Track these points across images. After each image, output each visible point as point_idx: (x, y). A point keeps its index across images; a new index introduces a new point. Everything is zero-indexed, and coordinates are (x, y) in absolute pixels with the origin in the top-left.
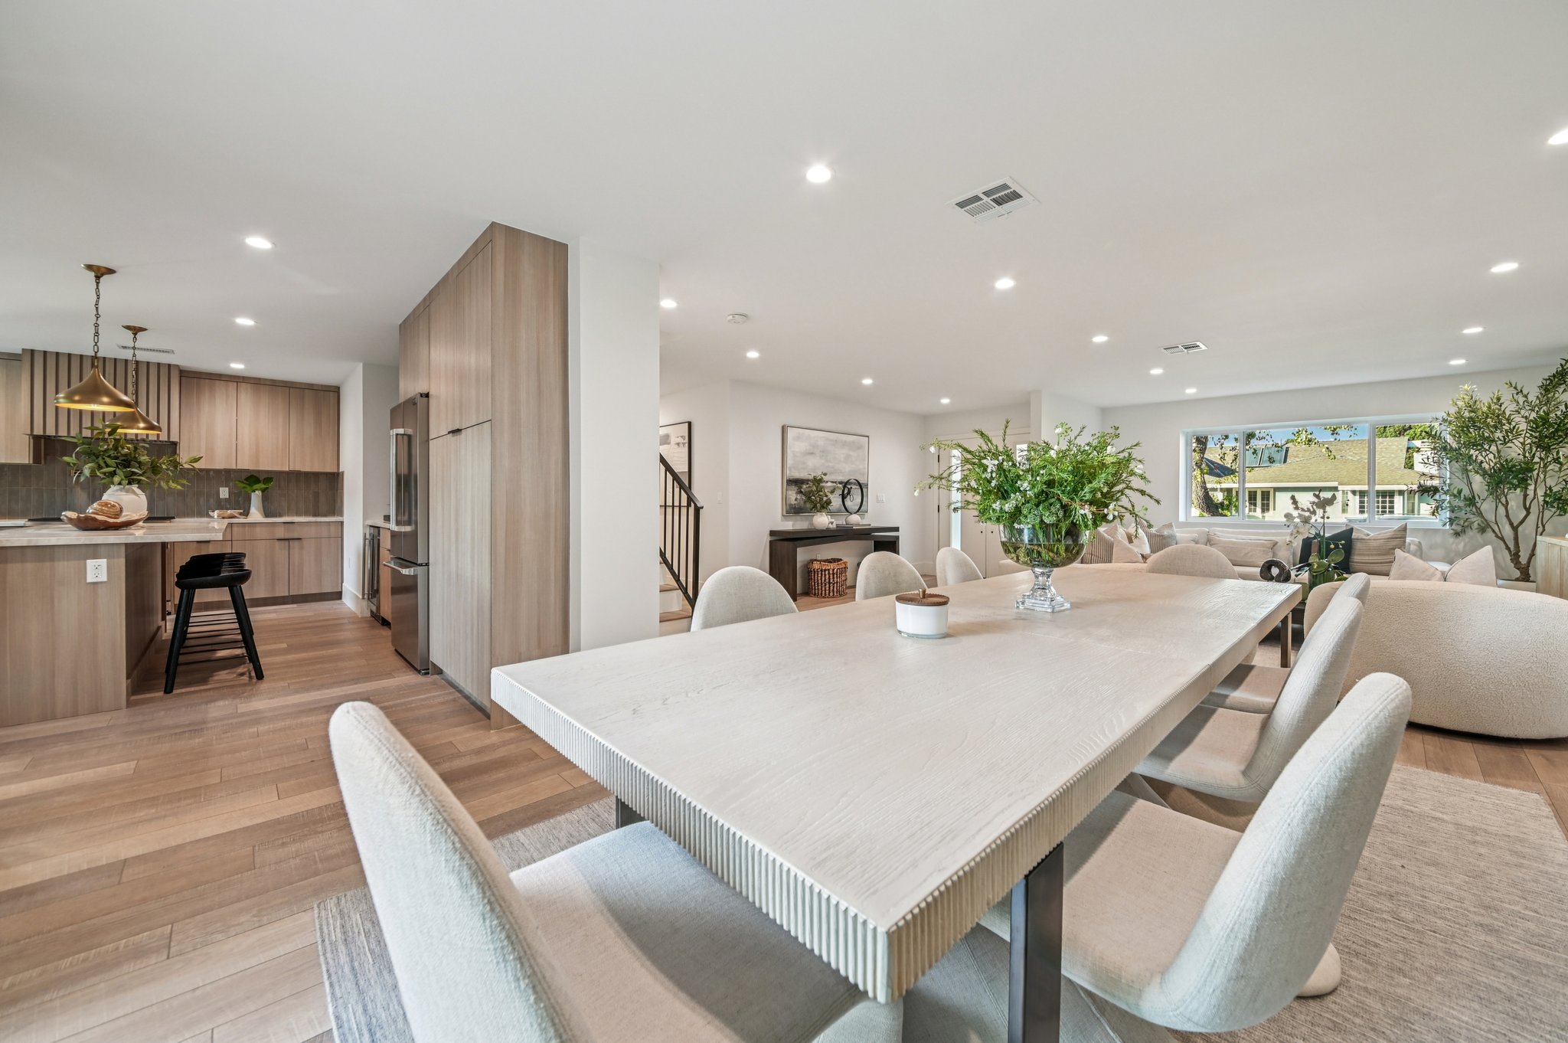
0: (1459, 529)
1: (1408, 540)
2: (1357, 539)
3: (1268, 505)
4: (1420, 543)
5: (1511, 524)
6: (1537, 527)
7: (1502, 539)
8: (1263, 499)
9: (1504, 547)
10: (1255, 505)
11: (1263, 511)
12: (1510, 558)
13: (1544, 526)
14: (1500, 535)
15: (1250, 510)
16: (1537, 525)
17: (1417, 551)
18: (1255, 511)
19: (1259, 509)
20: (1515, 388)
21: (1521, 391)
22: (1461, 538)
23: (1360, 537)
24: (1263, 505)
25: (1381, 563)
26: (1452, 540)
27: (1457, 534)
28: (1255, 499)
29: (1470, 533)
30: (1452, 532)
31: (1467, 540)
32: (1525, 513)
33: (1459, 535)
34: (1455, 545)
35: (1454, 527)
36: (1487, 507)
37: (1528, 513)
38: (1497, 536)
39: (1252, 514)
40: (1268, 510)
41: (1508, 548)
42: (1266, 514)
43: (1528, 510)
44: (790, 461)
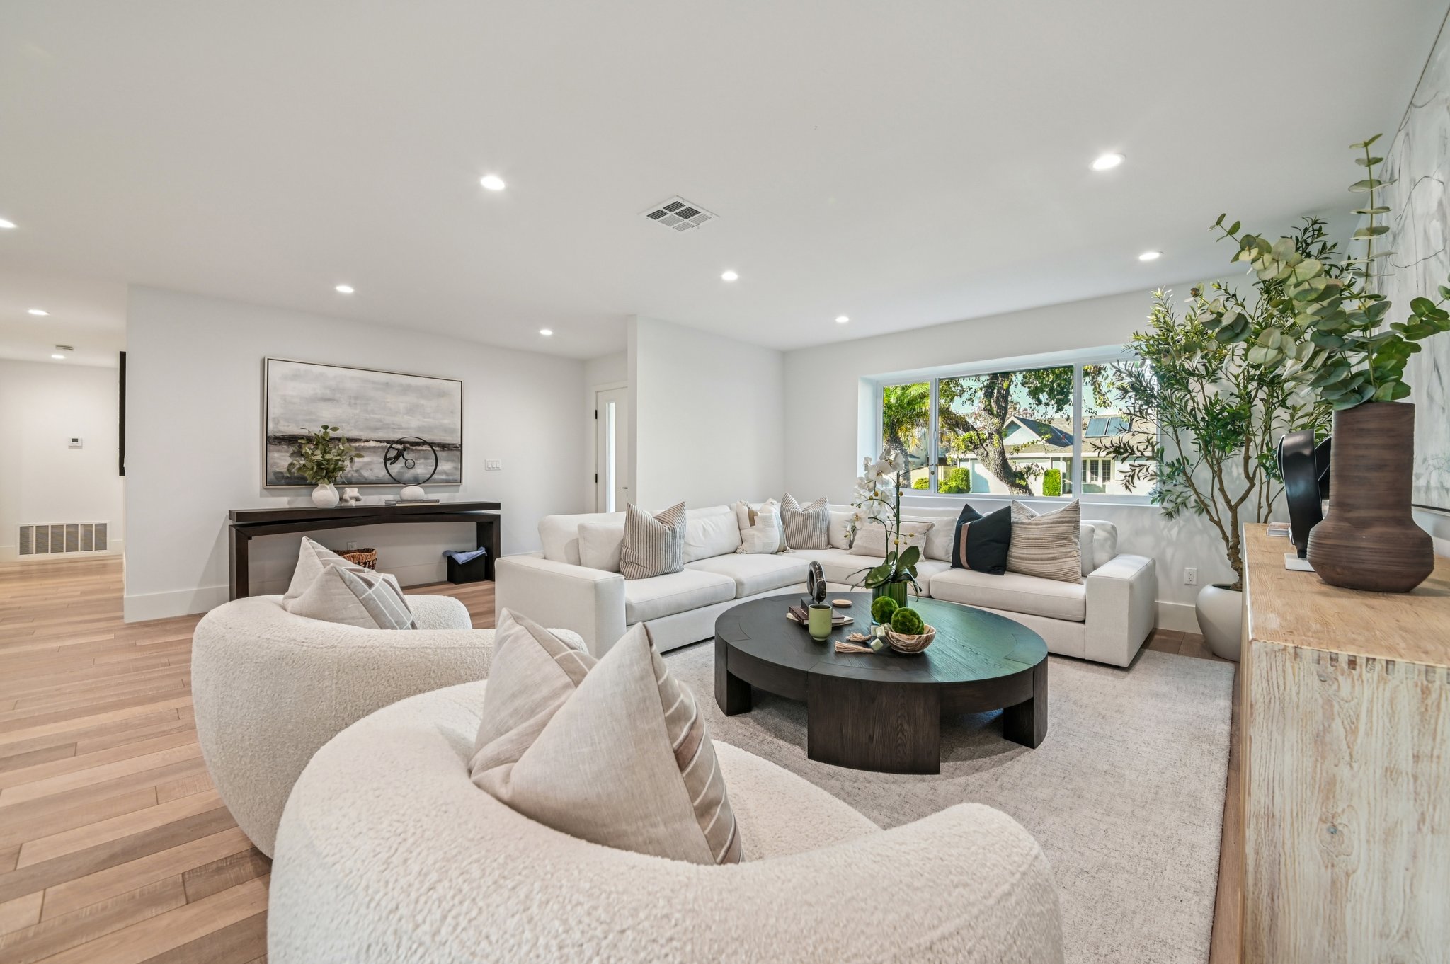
0: (1170, 506)
1: (1085, 524)
2: (1017, 523)
3: (1109, 474)
4: (1113, 527)
5: (1228, 502)
6: (1260, 507)
7: (1219, 524)
8: (1104, 469)
9: (1221, 536)
10: (1096, 474)
11: (1104, 480)
12: (1227, 552)
13: (1269, 505)
14: (1216, 519)
15: (1092, 479)
16: (1260, 503)
17: (1106, 540)
18: (1096, 480)
19: (1100, 478)
20: (1226, 291)
21: (1234, 296)
22: (1174, 520)
23: (1020, 520)
24: (1104, 474)
25: (1042, 560)
26: (1163, 523)
27: (1169, 515)
28: (1097, 468)
29: (1186, 513)
30: (1163, 511)
31: (1182, 523)
32: (1247, 484)
33: (1172, 516)
34: (1166, 530)
35: (1165, 504)
36: (1202, 474)
37: (1252, 485)
38: (1212, 519)
39: (1094, 483)
40: (1109, 479)
41: (1225, 537)
42: (1107, 483)
43: (1251, 479)
44: (274, 411)
